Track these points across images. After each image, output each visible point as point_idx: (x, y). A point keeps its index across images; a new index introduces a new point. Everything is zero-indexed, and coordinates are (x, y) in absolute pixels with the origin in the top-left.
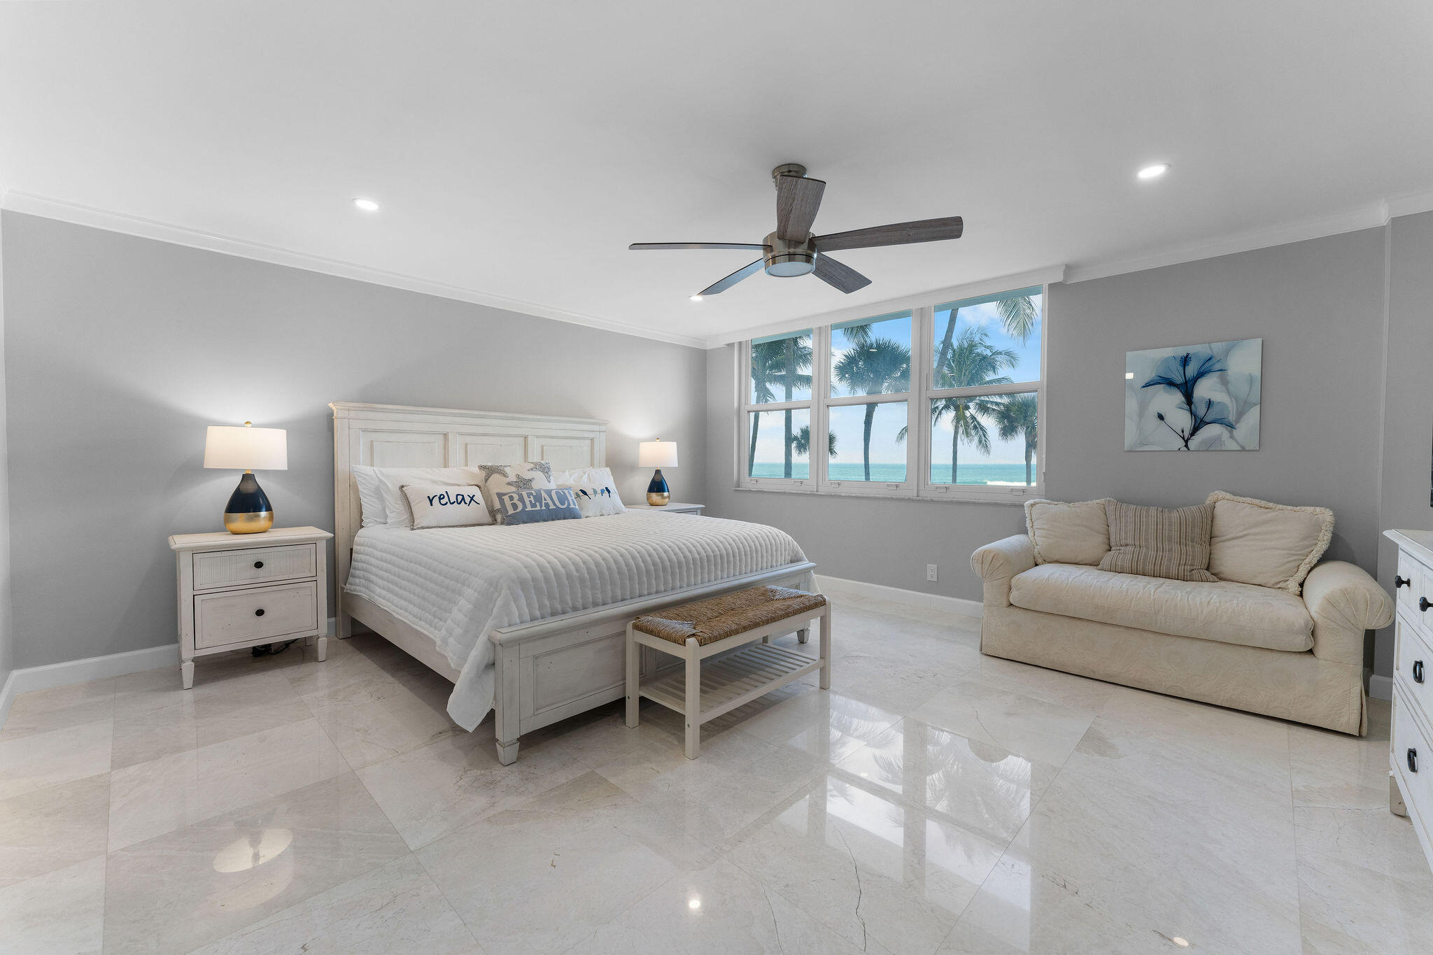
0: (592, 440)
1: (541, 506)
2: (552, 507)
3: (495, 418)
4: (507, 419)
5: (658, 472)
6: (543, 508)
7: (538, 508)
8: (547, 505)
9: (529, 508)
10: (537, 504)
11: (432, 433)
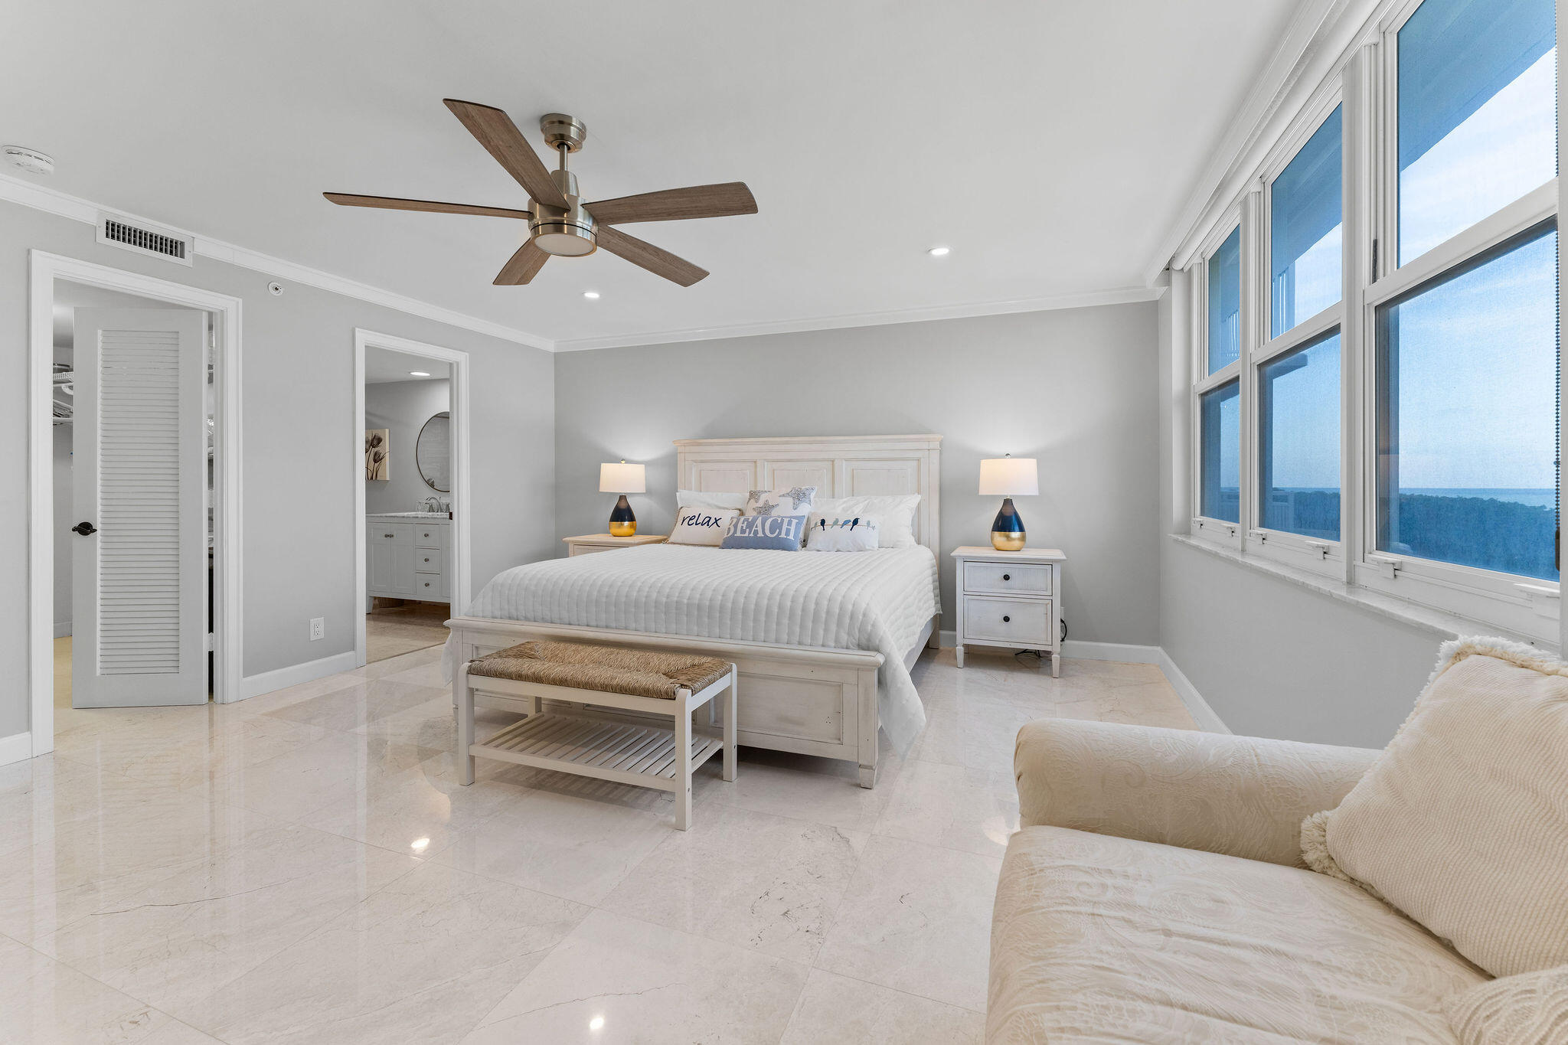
0: (919, 460)
1: (750, 533)
2: (760, 534)
3: (799, 443)
4: (811, 443)
5: (1008, 502)
6: (752, 535)
7: (746, 535)
8: (756, 532)
9: (738, 534)
10: (748, 530)
11: (744, 461)
